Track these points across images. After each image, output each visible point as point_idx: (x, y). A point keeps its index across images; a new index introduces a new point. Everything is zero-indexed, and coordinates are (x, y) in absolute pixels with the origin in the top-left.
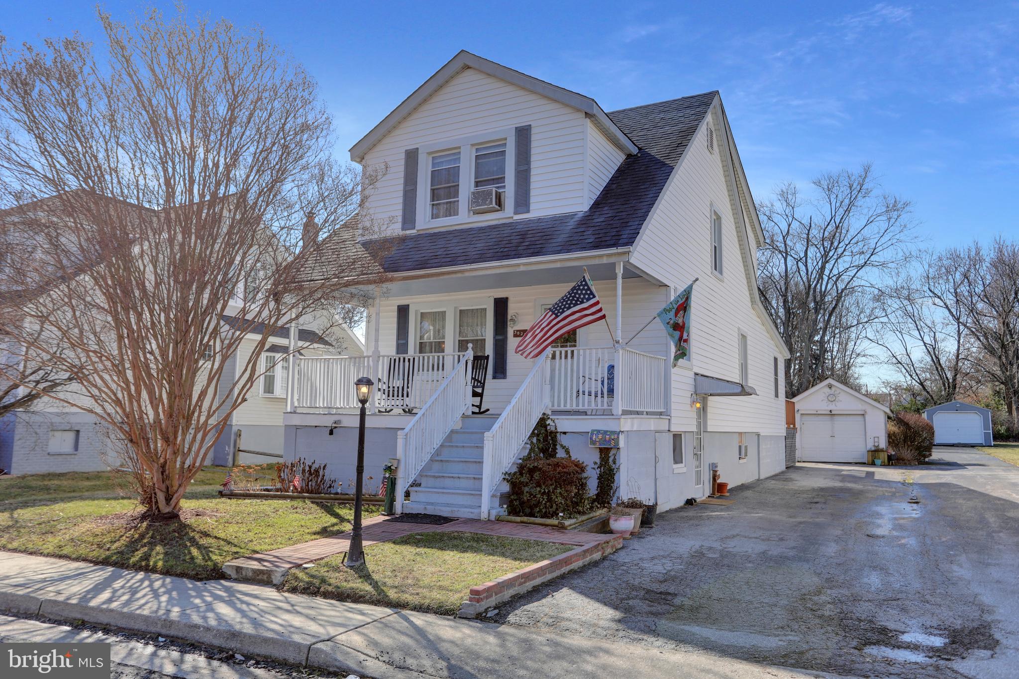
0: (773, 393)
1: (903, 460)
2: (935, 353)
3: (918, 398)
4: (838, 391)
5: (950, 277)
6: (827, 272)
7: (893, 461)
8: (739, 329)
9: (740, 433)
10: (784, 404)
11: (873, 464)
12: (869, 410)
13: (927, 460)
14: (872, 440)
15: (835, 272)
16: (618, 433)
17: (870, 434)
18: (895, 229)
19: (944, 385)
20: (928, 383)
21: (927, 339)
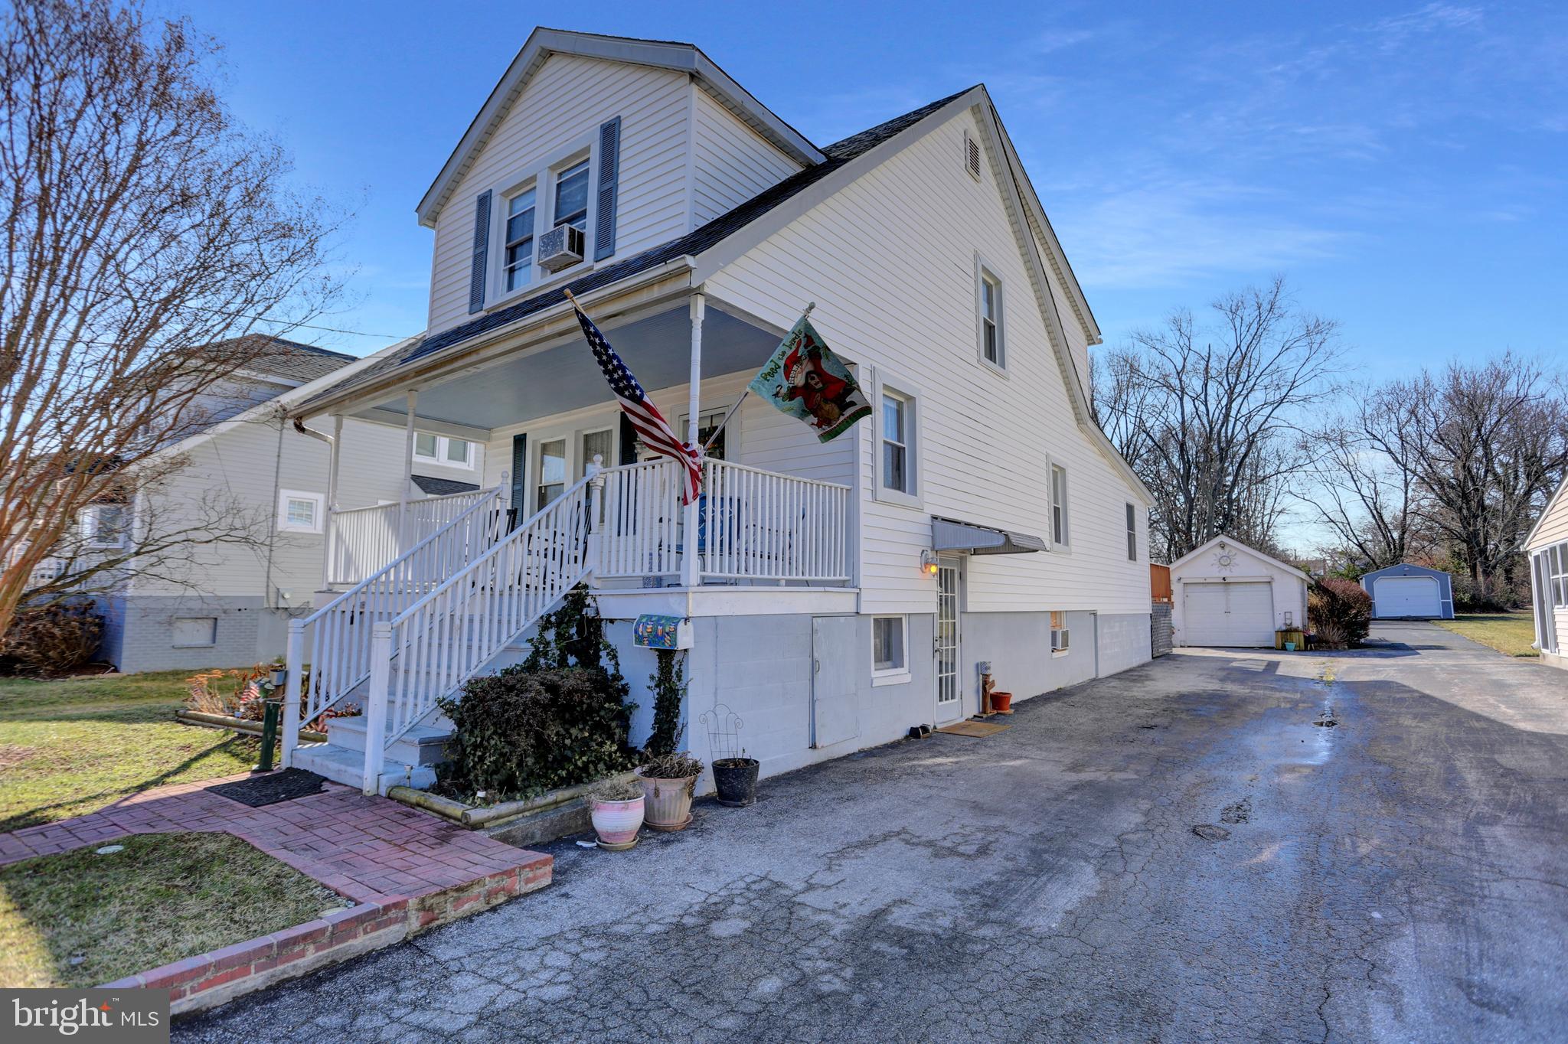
0: (1127, 554)
1: (1327, 642)
2: (1376, 509)
3: (1357, 563)
4: (1234, 552)
5: (1393, 416)
6: (1233, 413)
7: (1313, 645)
8: (1047, 456)
9: (1054, 613)
10: (1148, 570)
11: (1283, 649)
12: (1277, 576)
13: (1362, 641)
14: (1282, 615)
15: (1244, 411)
16: (674, 621)
17: (1280, 608)
18: (1320, 356)
19: (1389, 546)
20: (1370, 545)
21: (1365, 491)
